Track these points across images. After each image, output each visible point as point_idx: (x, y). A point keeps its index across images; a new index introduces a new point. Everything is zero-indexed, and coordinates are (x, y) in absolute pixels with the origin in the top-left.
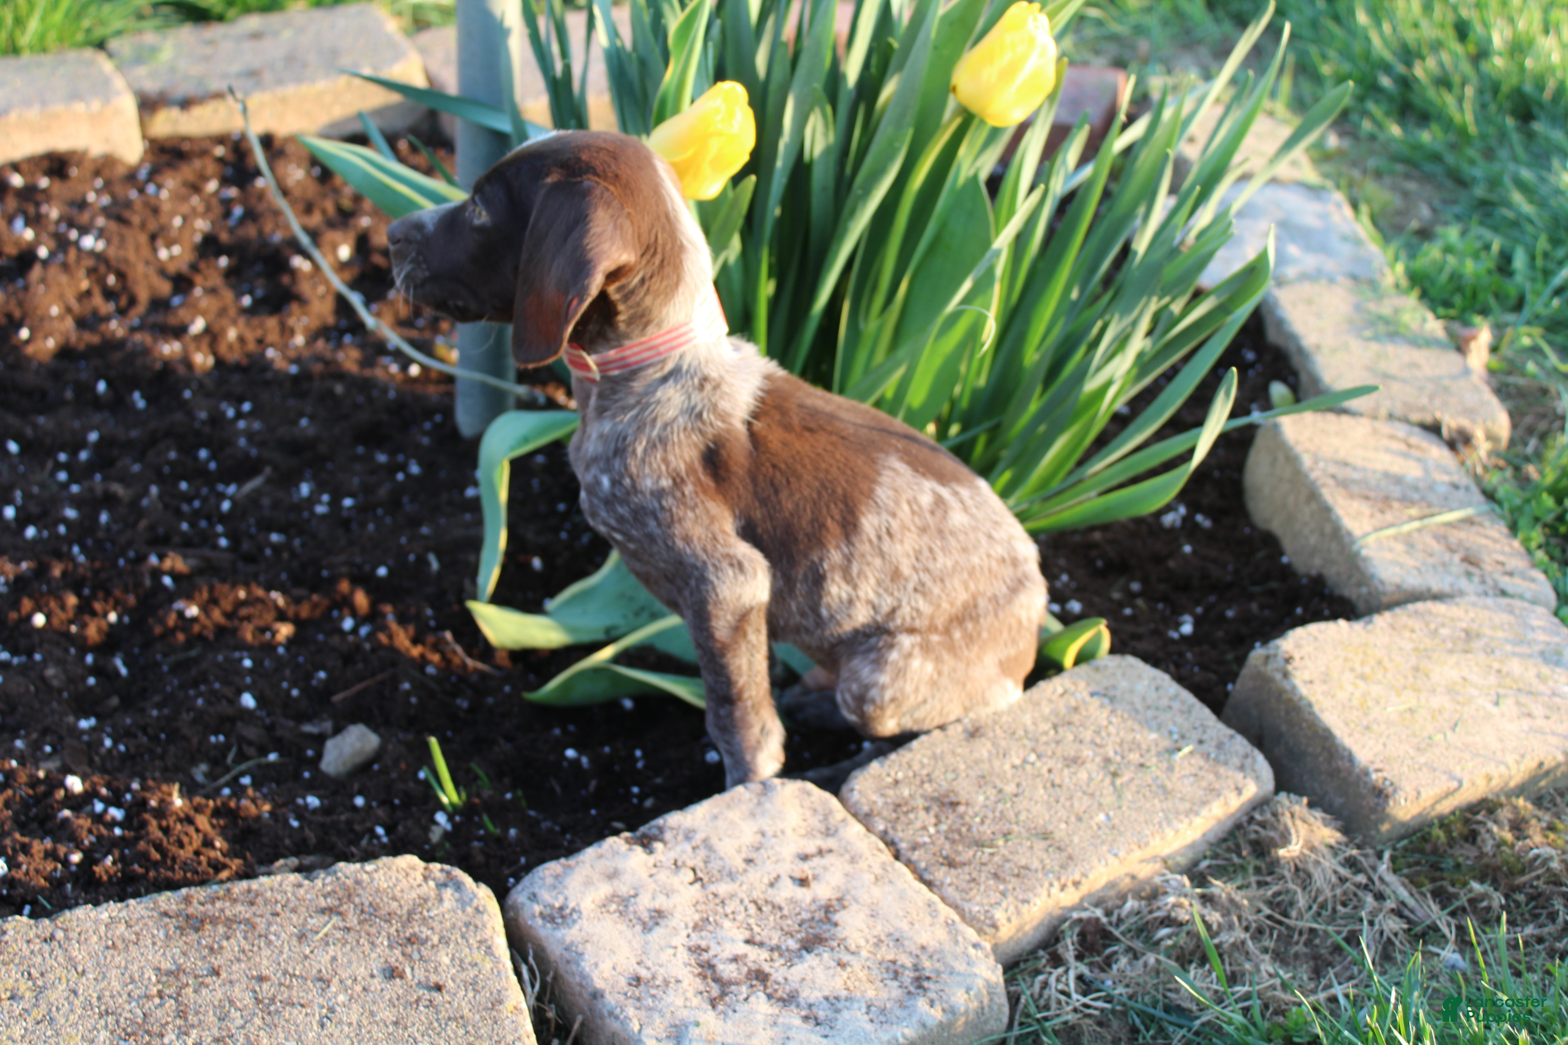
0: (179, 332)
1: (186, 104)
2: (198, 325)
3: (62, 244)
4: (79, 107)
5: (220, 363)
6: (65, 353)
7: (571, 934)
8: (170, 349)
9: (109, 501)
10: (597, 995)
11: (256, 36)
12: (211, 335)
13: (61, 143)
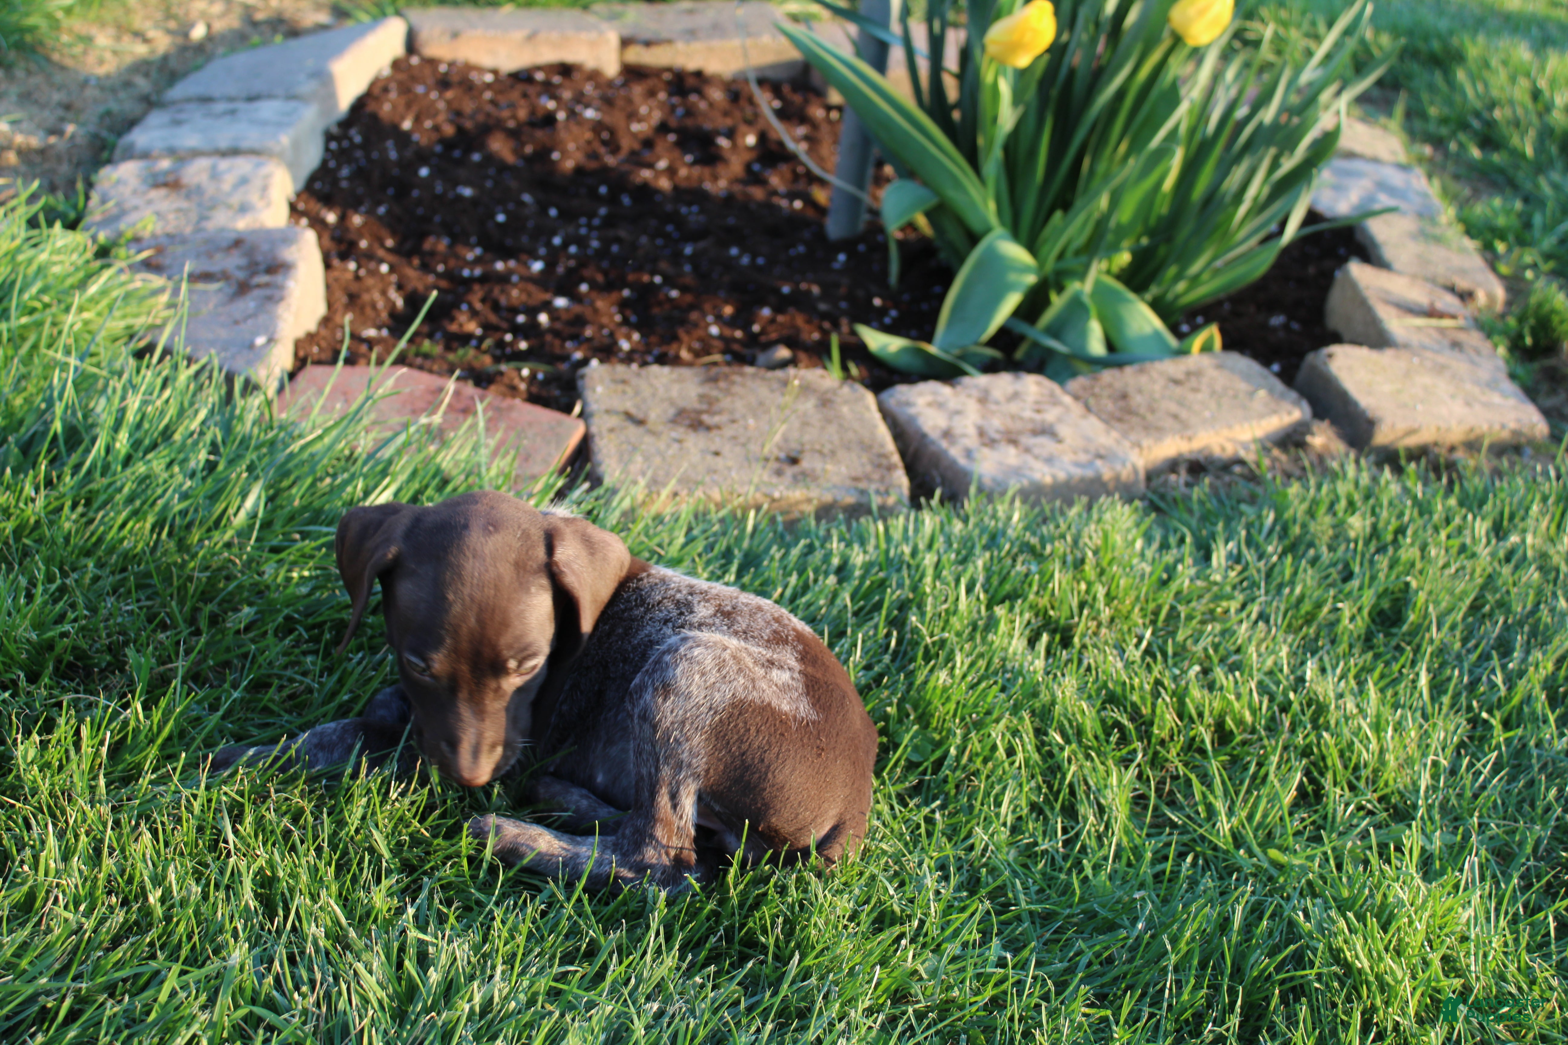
0: (650, 166)
1: (648, 44)
2: (662, 164)
3: (572, 114)
4: (584, 36)
5: (676, 188)
6: (579, 171)
7: (912, 411)
8: (646, 174)
9: (618, 240)
10: (924, 436)
11: (690, 12)
12: (671, 171)
13: (569, 56)
